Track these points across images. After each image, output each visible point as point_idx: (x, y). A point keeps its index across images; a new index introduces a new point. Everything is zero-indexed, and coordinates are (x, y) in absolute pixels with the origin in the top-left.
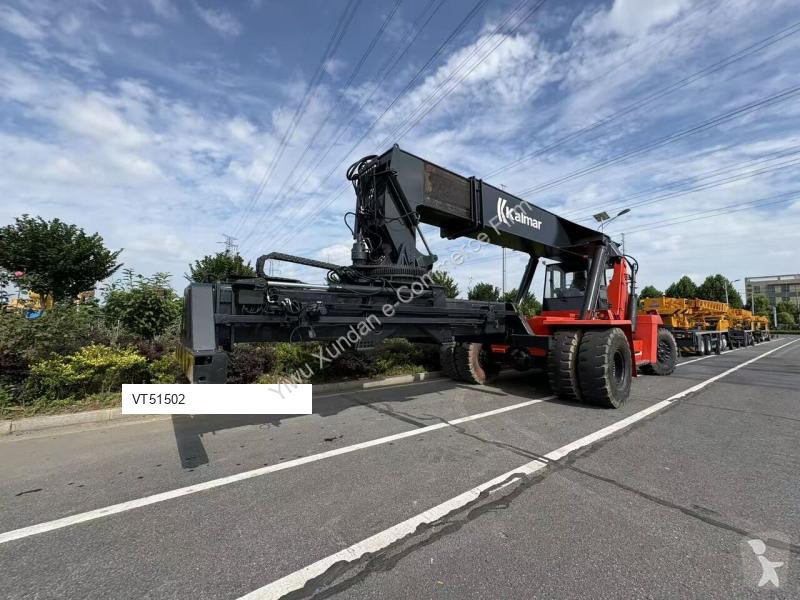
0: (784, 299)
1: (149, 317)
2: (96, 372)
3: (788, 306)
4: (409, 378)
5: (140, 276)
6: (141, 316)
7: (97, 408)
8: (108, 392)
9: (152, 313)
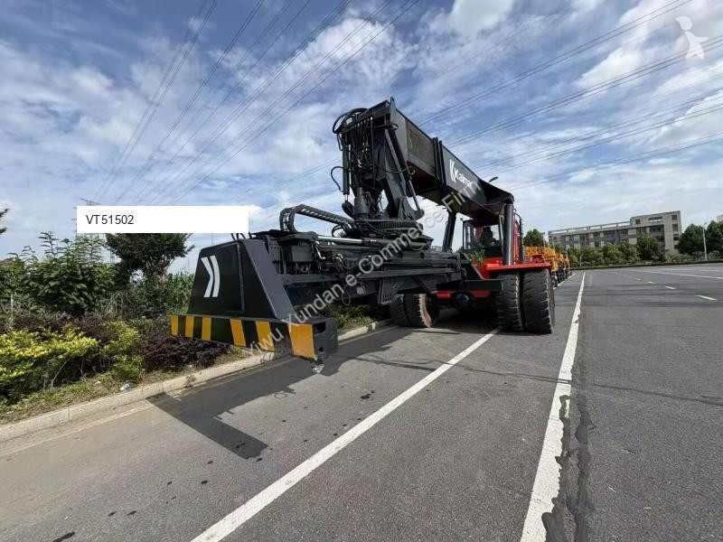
0: (571, 245)
1: (80, 291)
2: (36, 365)
3: (574, 251)
4: (364, 329)
5: (67, 241)
6: (70, 290)
7: (45, 410)
8: (52, 389)
9: (84, 286)
